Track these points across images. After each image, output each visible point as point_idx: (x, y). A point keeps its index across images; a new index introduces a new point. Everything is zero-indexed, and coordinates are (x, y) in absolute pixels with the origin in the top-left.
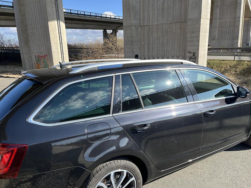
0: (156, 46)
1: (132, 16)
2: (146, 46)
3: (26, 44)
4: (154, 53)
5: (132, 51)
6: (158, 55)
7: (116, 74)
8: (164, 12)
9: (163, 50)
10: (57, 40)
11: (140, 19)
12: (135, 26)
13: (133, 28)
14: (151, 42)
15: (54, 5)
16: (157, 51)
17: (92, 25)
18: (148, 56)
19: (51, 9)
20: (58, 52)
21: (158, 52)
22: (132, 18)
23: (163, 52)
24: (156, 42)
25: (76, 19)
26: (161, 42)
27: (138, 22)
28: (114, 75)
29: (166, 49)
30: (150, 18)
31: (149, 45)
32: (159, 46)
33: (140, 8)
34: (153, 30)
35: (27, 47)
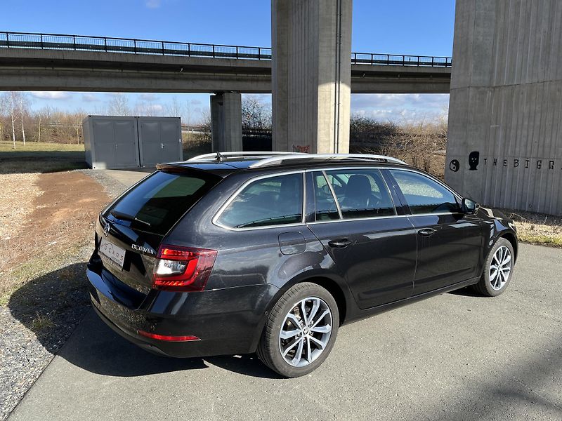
0: (525, 132)
1: (472, 66)
2: (501, 133)
3: (282, 125)
4: (517, 149)
5: (465, 143)
6: (528, 155)
7: (307, 171)
8: (549, 53)
9: (541, 144)
10: (330, 119)
11: (492, 72)
12: (477, 88)
13: (472, 92)
14: (514, 123)
15: (333, 53)
16: (526, 146)
17: (435, 83)
18: (504, 157)
19: (326, 59)
20: (329, 141)
21: (529, 148)
22: (471, 69)
23: (541, 149)
24: (526, 123)
25: (399, 73)
26: (538, 123)
27: (487, 78)
28: (303, 171)
29: (548, 141)
30: (514, 69)
31: (508, 130)
32: (531, 133)
33: (494, 48)
34: (521, 96)
35: (284, 130)
